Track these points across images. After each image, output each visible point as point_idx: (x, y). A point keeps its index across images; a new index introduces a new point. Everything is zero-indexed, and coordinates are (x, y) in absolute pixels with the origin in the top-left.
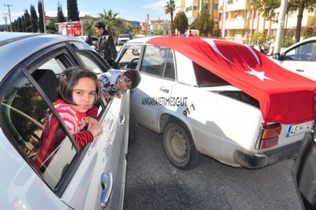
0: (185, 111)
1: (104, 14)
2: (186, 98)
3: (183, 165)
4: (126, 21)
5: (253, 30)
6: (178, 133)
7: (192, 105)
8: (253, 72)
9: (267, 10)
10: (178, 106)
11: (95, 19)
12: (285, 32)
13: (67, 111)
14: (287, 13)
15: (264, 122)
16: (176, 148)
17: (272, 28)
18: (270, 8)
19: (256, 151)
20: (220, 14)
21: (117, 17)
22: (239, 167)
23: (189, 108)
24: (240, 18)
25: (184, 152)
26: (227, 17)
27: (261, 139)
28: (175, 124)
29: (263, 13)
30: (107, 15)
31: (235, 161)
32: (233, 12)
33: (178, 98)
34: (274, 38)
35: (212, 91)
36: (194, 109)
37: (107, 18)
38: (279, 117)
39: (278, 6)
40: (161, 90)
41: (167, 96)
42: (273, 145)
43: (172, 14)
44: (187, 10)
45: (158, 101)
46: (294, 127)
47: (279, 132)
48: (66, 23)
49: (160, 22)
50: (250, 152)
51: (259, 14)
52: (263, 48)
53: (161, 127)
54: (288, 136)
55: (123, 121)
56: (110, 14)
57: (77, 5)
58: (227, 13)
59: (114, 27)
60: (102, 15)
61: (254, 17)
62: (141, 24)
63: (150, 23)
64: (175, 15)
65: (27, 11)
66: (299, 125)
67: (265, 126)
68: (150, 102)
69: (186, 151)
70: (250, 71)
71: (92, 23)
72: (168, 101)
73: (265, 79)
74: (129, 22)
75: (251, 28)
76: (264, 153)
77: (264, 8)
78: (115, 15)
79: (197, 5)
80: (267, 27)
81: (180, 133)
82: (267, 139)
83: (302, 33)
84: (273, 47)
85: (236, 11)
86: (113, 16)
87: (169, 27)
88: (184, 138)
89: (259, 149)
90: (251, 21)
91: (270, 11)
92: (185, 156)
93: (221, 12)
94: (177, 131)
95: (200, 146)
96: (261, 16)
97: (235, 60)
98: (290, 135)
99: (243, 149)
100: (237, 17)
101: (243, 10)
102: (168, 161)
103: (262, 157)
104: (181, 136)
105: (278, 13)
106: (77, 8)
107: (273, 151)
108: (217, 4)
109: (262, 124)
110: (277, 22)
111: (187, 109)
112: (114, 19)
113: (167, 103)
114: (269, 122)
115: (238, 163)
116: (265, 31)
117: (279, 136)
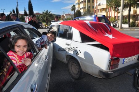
0: (76, 54)
1: (45, 12)
2: (77, 48)
3: (77, 78)
4: (54, 15)
5: (110, 17)
6: (74, 64)
7: (80, 51)
8: (107, 35)
9: (115, 8)
10: (74, 51)
11: (41, 14)
12: (123, 17)
13: (12, 55)
14: (124, 9)
15: (111, 57)
16: (74, 70)
17: (118, 15)
18: (117, 7)
19: (108, 71)
20: (95, 10)
21: (50, 13)
22: (102, 78)
23: (78, 52)
24: (104, 12)
25: (77, 72)
26: (98, 12)
27: (110, 65)
28: (73, 59)
29: (113, 9)
30: (46, 12)
31: (99, 75)
32: (101, 9)
33: (73, 48)
34: (119, 20)
35: (88, 44)
36: (80, 53)
37: (46, 14)
38: (118, 55)
39: (120, 6)
40: (66, 44)
41: (69, 47)
42: (116, 68)
43: (74, 11)
44: (81, 9)
45: (65, 49)
46: (126, 59)
47: (118, 61)
48: (28, 16)
49: (69, 14)
50: (106, 71)
51: (112, 10)
52: (114, 24)
53: (67, 61)
54: (123, 63)
55: (47, 59)
56: (47, 12)
57: (32, 8)
58: (98, 10)
59: (49, 17)
60: (44, 13)
61: (110, 11)
62: (61, 16)
63: (65, 15)
64: (75, 11)
65: (11, 12)
66: (128, 58)
67: (112, 59)
68: (62, 50)
69: (78, 71)
70: (106, 34)
71: (40, 16)
72: (69, 49)
73: (112, 38)
74: (56, 15)
75: (109, 16)
76: (112, 71)
77: (114, 7)
78: (49, 12)
79: (85, 7)
80: (116, 15)
81: (75, 63)
82: (113, 65)
83: (131, 17)
84: (119, 24)
85: (102, 9)
86: (48, 13)
87: (73, 17)
88: (77, 66)
89: (110, 69)
90: (109, 13)
91: (117, 8)
92: (78, 73)
93: (95, 9)
94: (74, 63)
95: (83, 69)
96: (113, 11)
97: (98, 29)
98: (124, 63)
99: (102, 70)
100: (103, 11)
101: (105, 8)
102: (70, 76)
103: (111, 73)
104: (76, 65)
105: (120, 9)
106: (33, 10)
107: (116, 70)
108: (94, 6)
109: (111, 58)
110: (120, 13)
111: (78, 53)
112: (49, 14)
113: (69, 50)
114: (114, 57)
115: (101, 76)
116: (115, 17)
117: (119, 63)
